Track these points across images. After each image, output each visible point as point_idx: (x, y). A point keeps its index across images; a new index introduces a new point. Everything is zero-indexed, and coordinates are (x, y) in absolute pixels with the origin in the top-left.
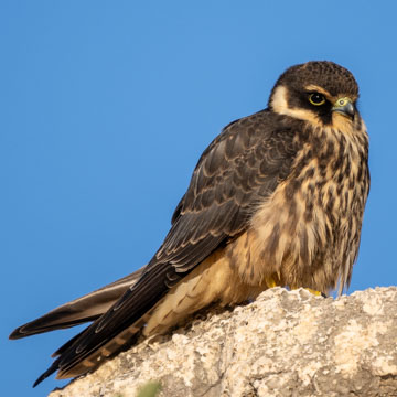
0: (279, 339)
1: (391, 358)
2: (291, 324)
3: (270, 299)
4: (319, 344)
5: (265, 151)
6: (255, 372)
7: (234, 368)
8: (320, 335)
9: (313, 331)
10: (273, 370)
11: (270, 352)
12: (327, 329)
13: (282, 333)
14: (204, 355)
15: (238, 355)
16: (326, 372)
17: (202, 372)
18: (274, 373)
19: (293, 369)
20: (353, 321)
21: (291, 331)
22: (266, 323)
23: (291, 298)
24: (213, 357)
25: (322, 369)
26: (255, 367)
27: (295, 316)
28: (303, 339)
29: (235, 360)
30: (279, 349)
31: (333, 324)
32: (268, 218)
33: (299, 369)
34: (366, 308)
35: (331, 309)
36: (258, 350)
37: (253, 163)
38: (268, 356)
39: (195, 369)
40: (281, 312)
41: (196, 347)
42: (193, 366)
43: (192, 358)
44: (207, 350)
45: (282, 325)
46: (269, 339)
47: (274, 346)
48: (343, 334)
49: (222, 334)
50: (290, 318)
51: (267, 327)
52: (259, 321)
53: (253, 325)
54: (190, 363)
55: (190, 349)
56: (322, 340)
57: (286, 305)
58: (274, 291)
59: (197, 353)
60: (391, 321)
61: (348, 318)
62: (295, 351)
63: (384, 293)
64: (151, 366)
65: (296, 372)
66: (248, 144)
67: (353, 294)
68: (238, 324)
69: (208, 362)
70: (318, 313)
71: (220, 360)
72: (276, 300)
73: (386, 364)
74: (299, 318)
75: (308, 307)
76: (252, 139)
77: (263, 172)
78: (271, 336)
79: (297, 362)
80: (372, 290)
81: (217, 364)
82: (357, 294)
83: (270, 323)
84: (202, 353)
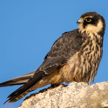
0: (75, 97)
1: (107, 102)
2: (78, 93)
3: (72, 85)
4: (86, 98)
5: (74, 42)
6: (68, 106)
7: (62, 105)
8: (86, 96)
9: (84, 95)
10: (73, 106)
11: (72, 100)
12: (88, 94)
13: (75, 95)
14: (54, 101)
15: (63, 101)
16: (88, 106)
17: (53, 106)
18: (73, 107)
19: (78, 105)
20: (96, 92)
21: (78, 95)
22: (71, 92)
23: (78, 85)
24: (56, 102)
25: (87, 105)
26: (68, 105)
27: (79, 90)
28: (81, 97)
29: (62, 103)
30: (74, 100)
31: (90, 92)
32: (73, 62)
33: (80, 105)
34: (100, 88)
35: (90, 88)
36: (69, 100)
37: (70, 46)
38: (71, 102)
39: (51, 105)
40: (75, 89)
41: (51, 99)
42: (50, 105)
43: (50, 102)
44: (54, 100)
45: (76, 93)
46: (72, 97)
47: (73, 99)
48: (93, 95)
49: (59, 95)
50: (78, 91)
51: (71, 93)
52: (69, 92)
53: (67, 93)
54: (50, 104)
55: (50, 99)
56: (87, 97)
57: (77, 87)
58: (74, 83)
59: (52, 101)
60: (107, 92)
61: (95, 91)
62: (79, 100)
63: (105, 83)
64: (39, 104)
65: (79, 106)
66: (69, 40)
67: (96, 84)
68: (63, 92)
69: (55, 103)
70: (86, 89)
71: (58, 103)
72: (74, 85)
73: (105, 104)
74: (80, 91)
75: (83, 87)
76: (70, 38)
77: (73, 49)
78: (72, 96)
79: (80, 103)
80: (101, 83)
81: (57, 104)
82: (97, 84)
83: (72, 92)
84: (53, 101)
